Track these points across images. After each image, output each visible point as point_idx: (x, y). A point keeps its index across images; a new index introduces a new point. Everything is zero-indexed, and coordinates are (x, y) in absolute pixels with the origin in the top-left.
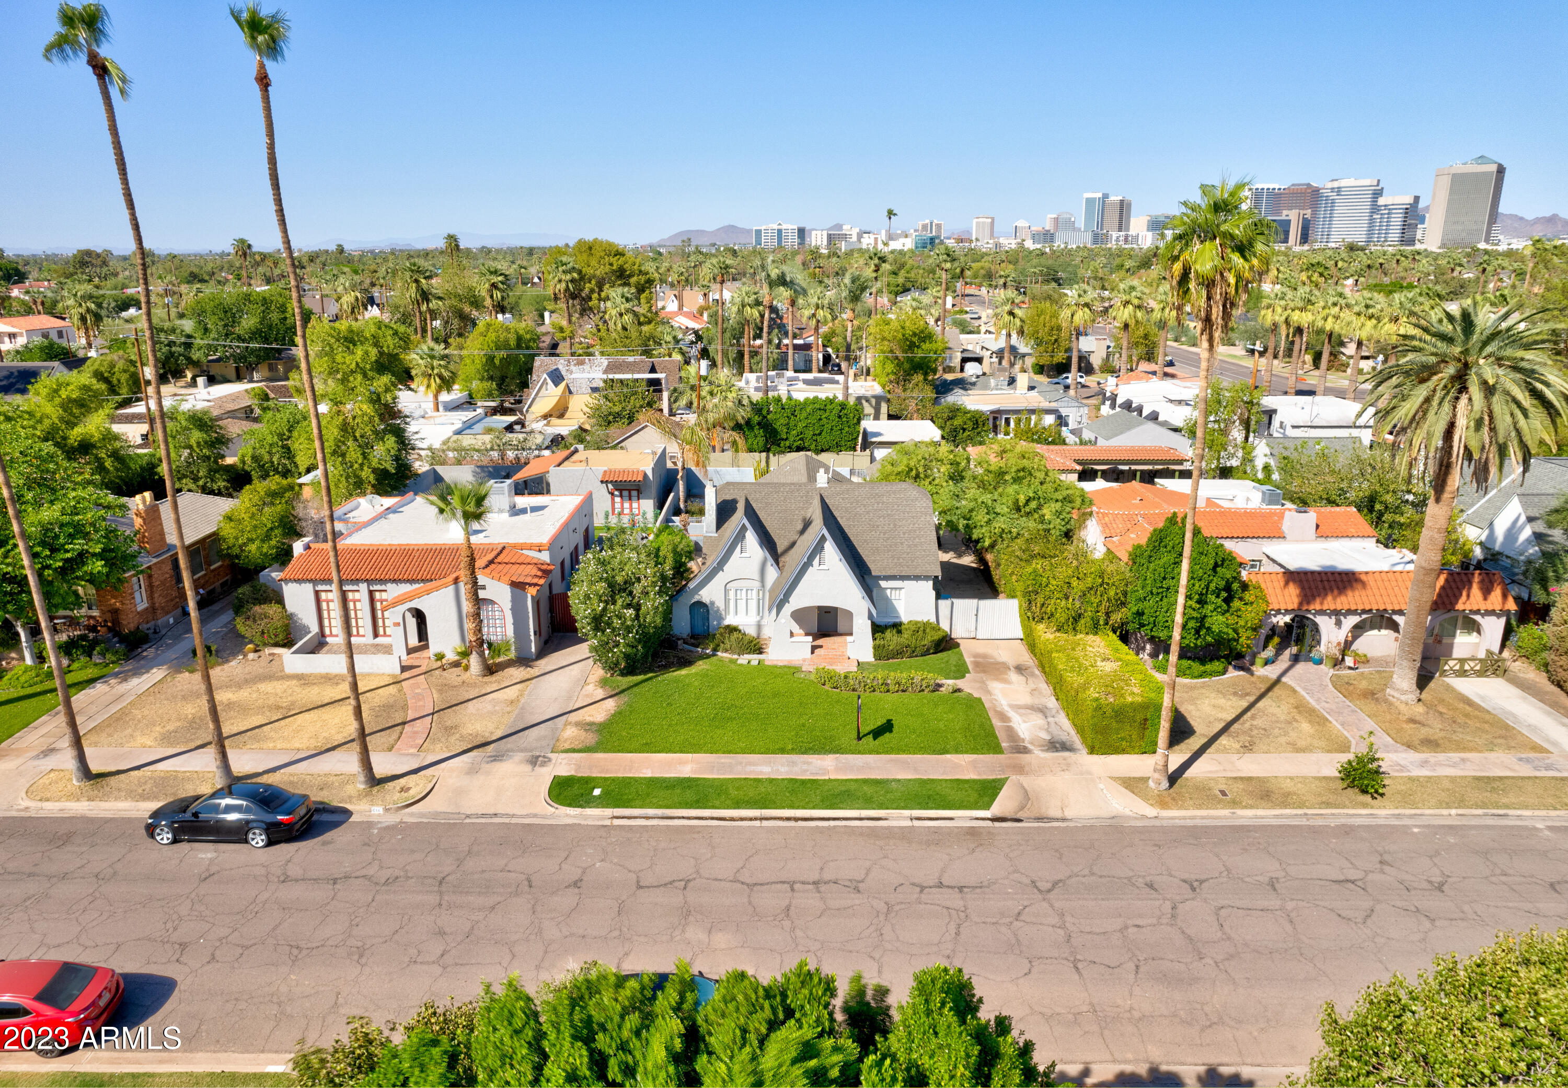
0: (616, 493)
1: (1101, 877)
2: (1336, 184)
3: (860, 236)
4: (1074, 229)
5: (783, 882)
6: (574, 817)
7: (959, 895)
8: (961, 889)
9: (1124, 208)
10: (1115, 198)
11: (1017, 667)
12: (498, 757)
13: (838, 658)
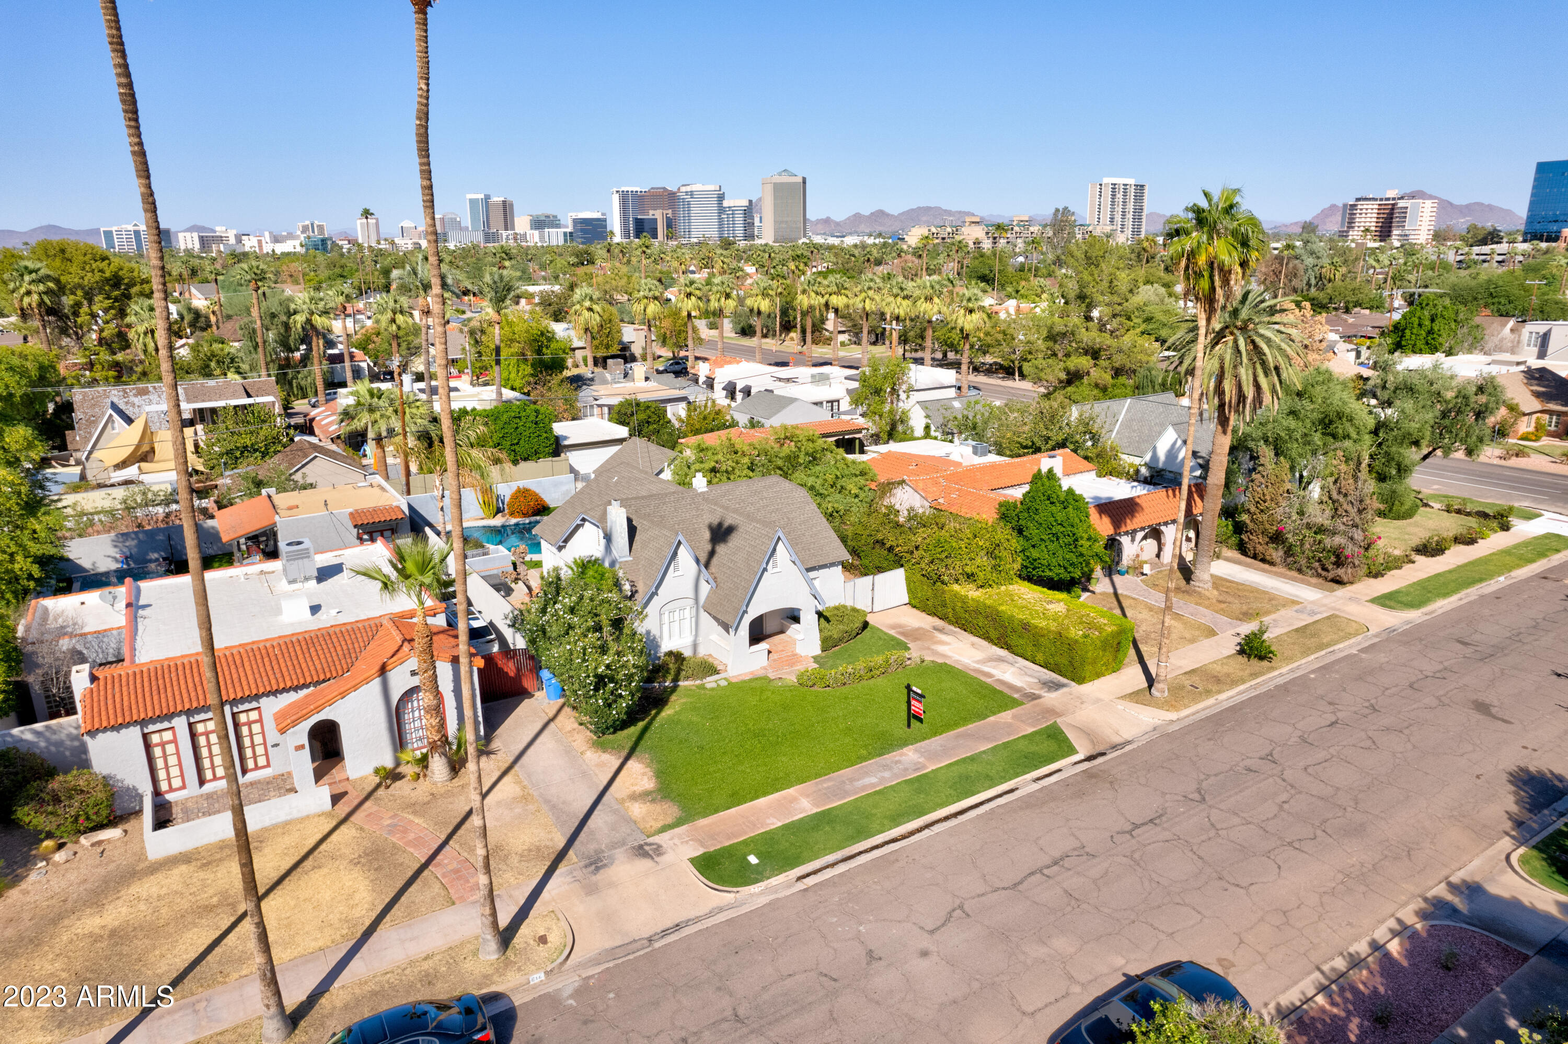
0: (365, 537)
1: (1216, 775)
2: (688, 189)
3: (239, 239)
4: (461, 229)
5: (1032, 874)
6: (762, 893)
7: (1158, 829)
8: (1151, 821)
9: (507, 208)
10: (497, 199)
11: (935, 628)
12: (596, 863)
13: (794, 659)
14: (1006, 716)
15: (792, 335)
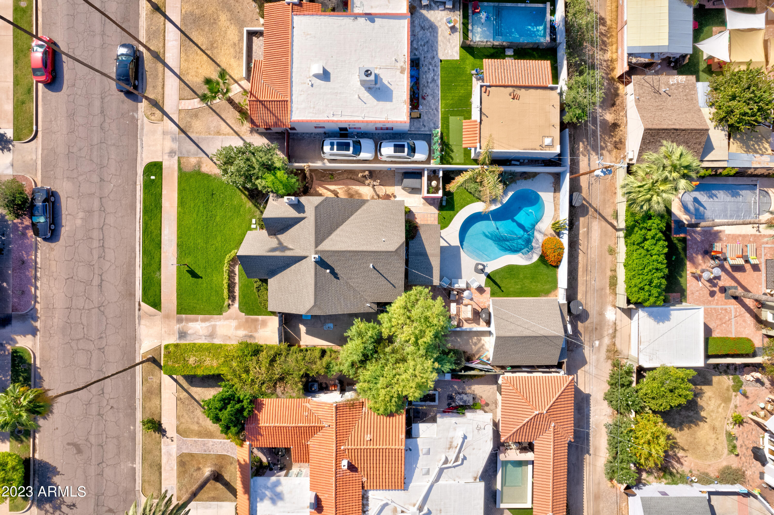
5: (103, 237)
7: (97, 285)
8: (100, 286)
12: (176, 139)
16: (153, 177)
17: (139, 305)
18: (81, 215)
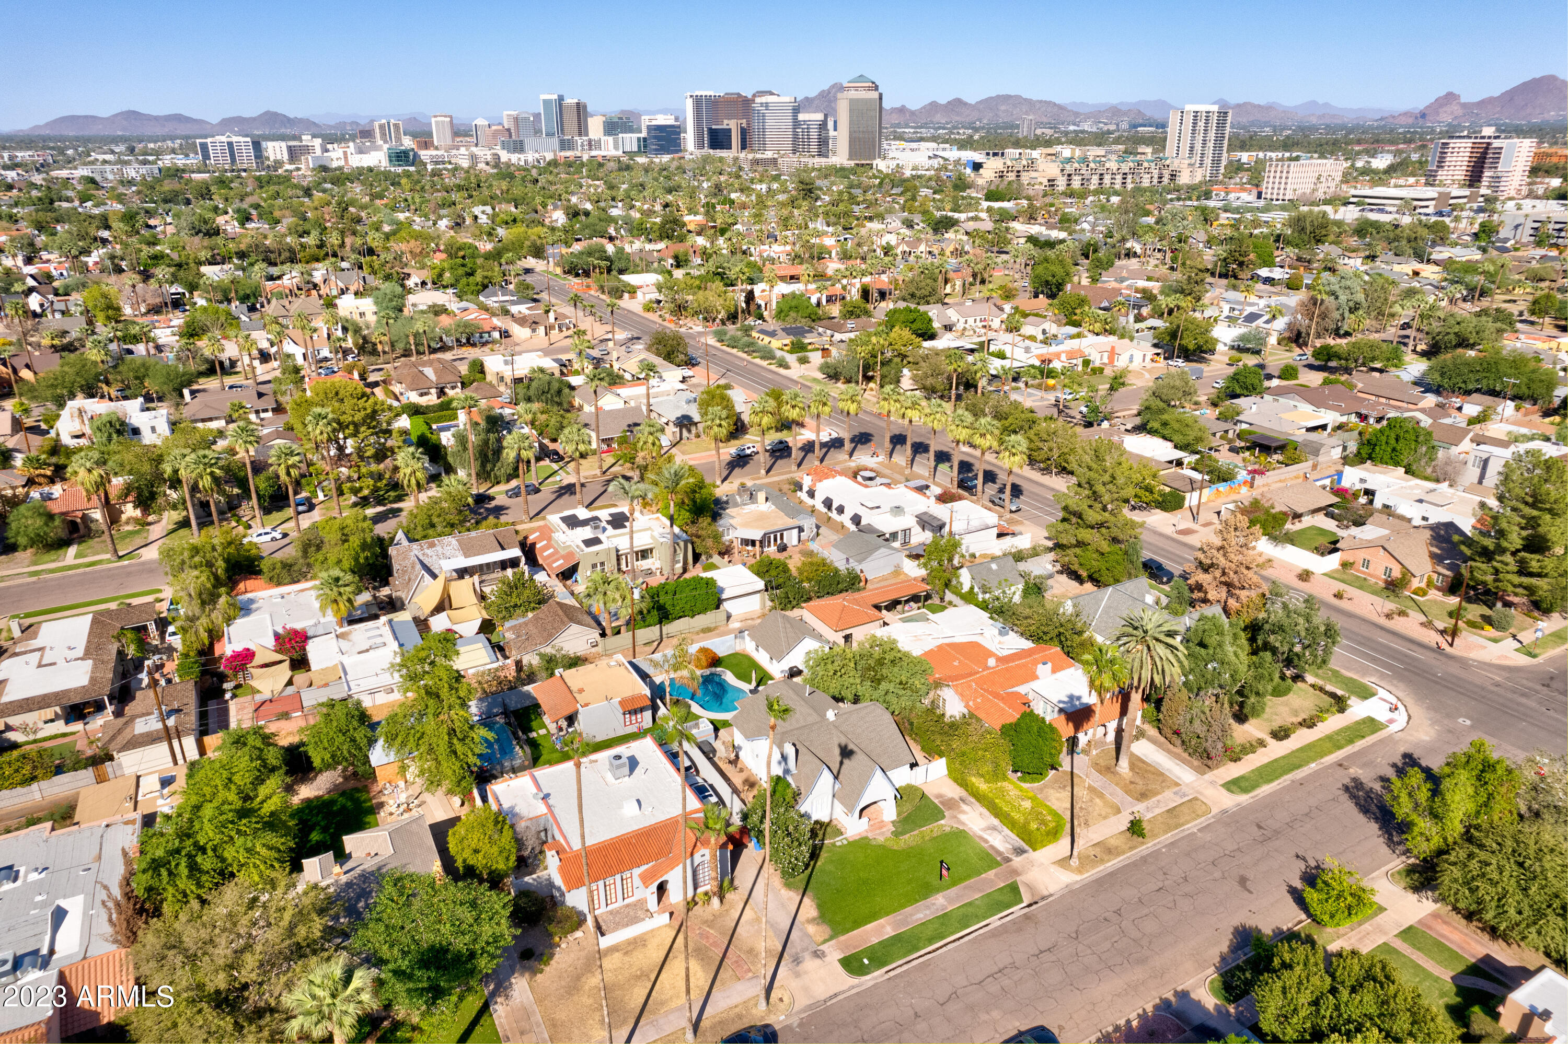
0: (627, 712)
1: (1088, 921)
5: (988, 977)
6: (870, 980)
7: (1051, 955)
8: (1049, 949)
9: (581, 110)
10: (570, 101)
11: (962, 800)
12: (797, 961)
13: (882, 824)
14: (991, 874)
15: (872, 385)
16: (866, 961)
17: (1029, 905)
18: (984, 1017)
